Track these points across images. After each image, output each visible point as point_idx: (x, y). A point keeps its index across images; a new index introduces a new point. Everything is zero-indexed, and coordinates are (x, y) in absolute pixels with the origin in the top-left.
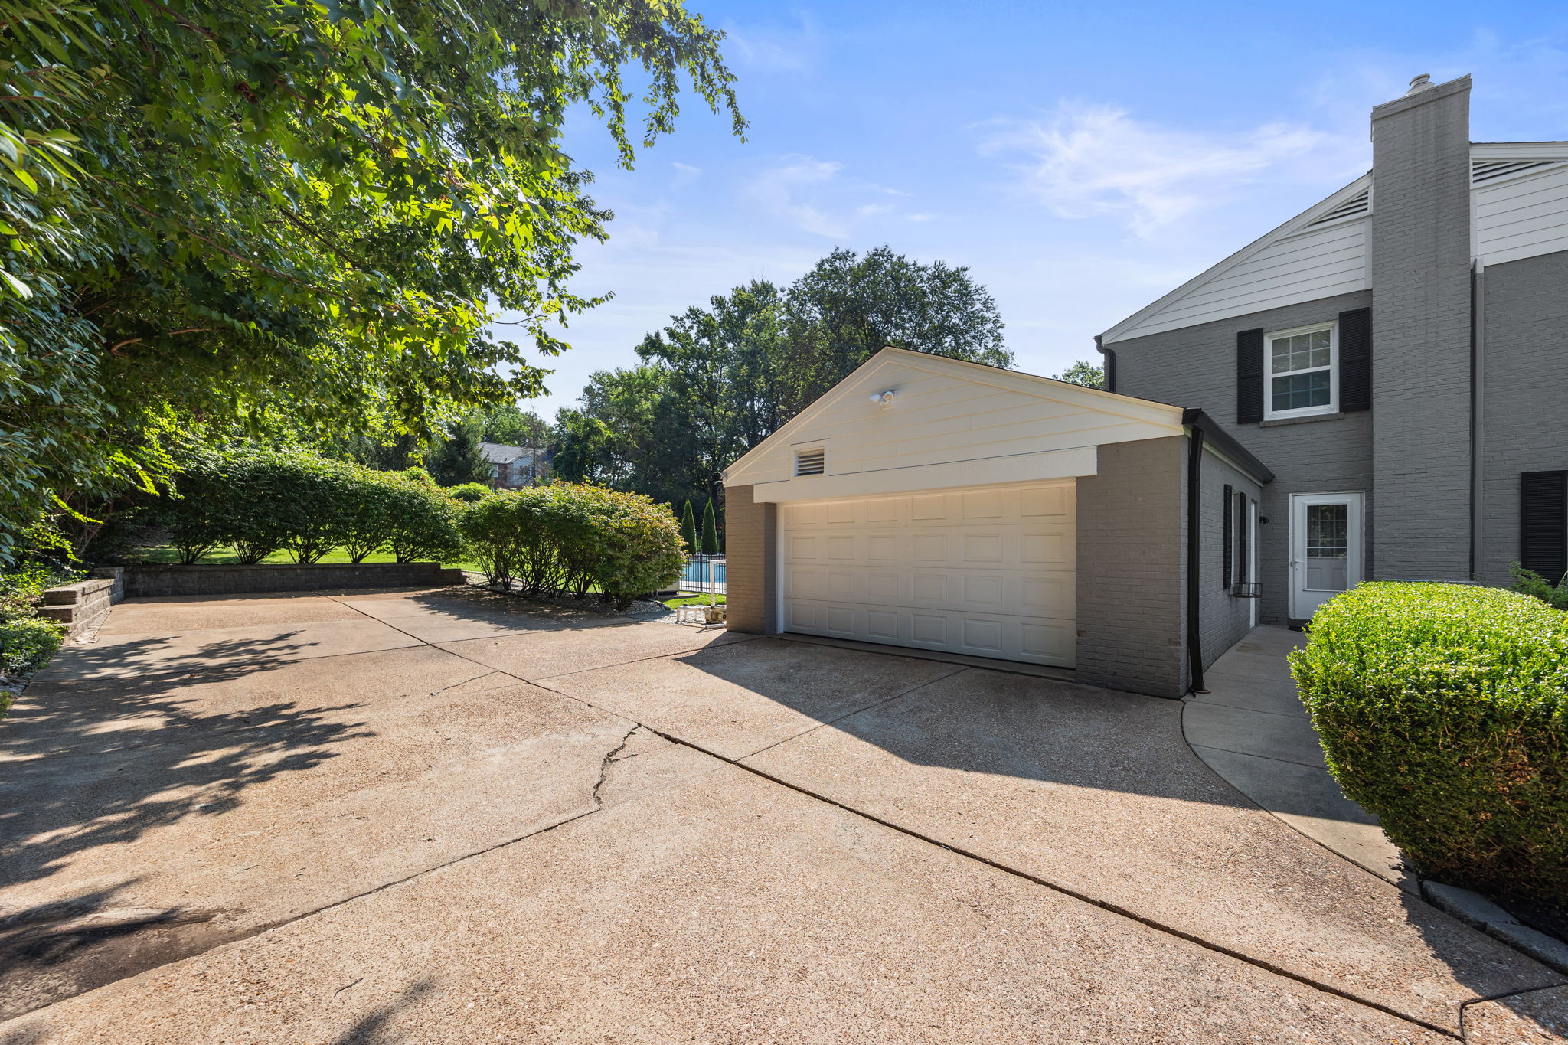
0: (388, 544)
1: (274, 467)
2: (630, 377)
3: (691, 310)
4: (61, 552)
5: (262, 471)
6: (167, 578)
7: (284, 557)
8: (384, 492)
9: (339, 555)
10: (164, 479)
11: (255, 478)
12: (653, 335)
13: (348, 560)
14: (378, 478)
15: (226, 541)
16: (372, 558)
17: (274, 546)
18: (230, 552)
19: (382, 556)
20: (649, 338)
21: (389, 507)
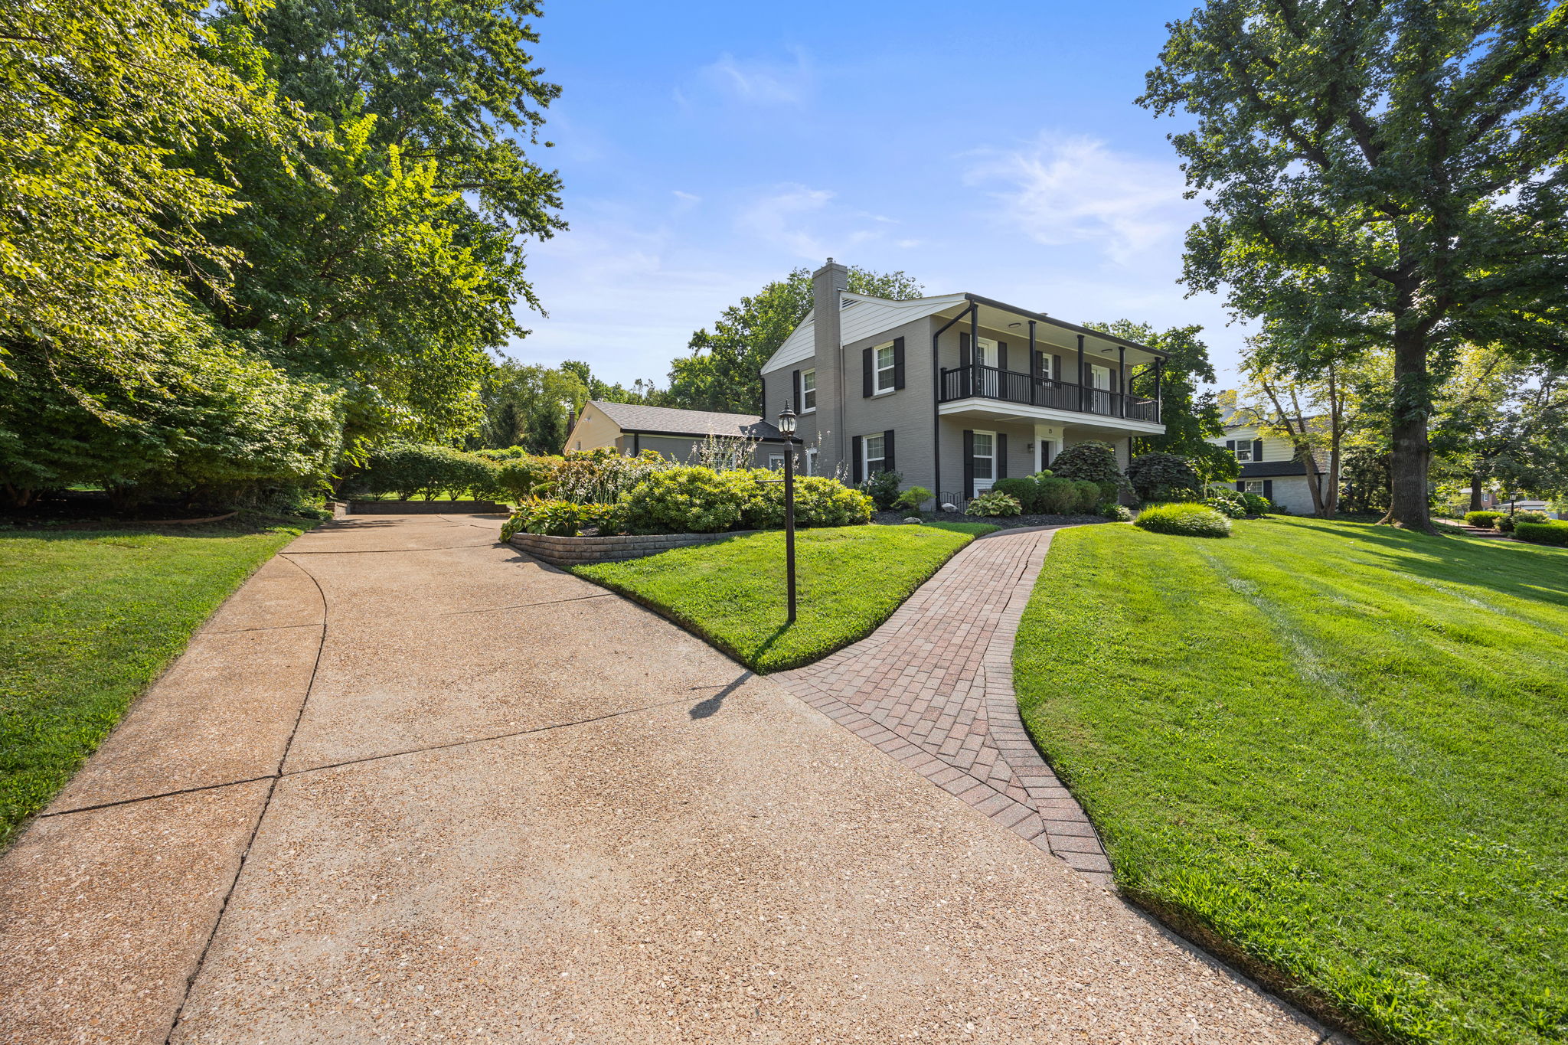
0: (468, 491)
1: (411, 452)
2: (692, 364)
3: (731, 309)
4: (329, 491)
5: (405, 454)
6: (367, 506)
7: (419, 497)
8: (463, 464)
9: (445, 496)
10: (363, 460)
11: (402, 458)
12: (698, 331)
13: (449, 499)
14: (460, 456)
15: (393, 490)
16: (462, 498)
17: (414, 492)
18: (393, 496)
19: (467, 496)
20: (695, 334)
21: (466, 471)
